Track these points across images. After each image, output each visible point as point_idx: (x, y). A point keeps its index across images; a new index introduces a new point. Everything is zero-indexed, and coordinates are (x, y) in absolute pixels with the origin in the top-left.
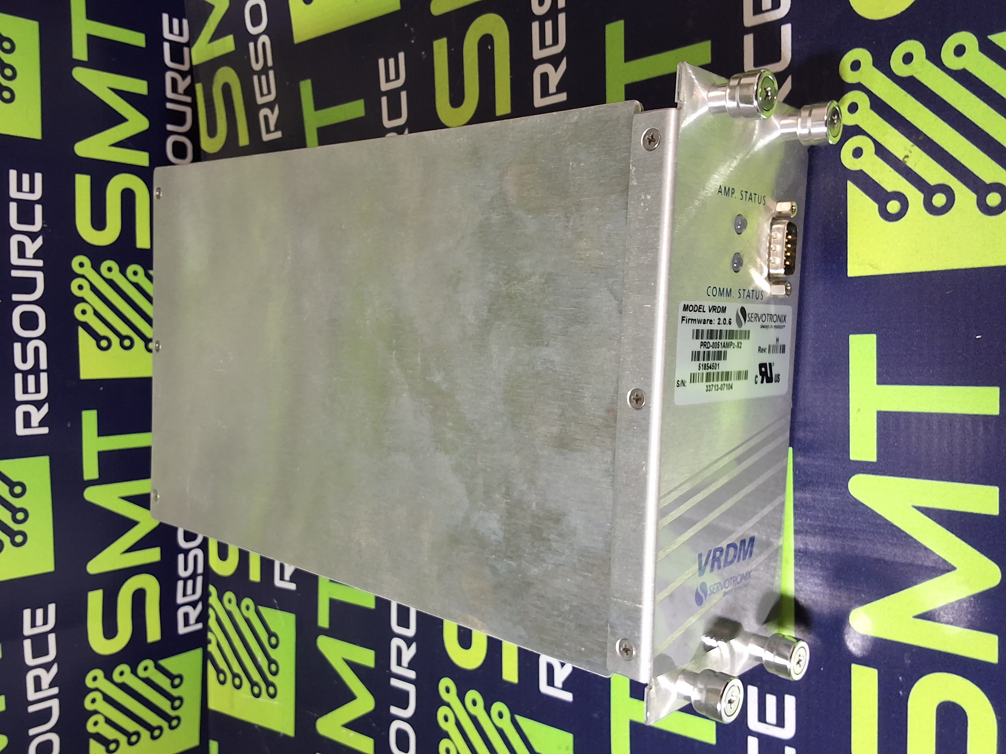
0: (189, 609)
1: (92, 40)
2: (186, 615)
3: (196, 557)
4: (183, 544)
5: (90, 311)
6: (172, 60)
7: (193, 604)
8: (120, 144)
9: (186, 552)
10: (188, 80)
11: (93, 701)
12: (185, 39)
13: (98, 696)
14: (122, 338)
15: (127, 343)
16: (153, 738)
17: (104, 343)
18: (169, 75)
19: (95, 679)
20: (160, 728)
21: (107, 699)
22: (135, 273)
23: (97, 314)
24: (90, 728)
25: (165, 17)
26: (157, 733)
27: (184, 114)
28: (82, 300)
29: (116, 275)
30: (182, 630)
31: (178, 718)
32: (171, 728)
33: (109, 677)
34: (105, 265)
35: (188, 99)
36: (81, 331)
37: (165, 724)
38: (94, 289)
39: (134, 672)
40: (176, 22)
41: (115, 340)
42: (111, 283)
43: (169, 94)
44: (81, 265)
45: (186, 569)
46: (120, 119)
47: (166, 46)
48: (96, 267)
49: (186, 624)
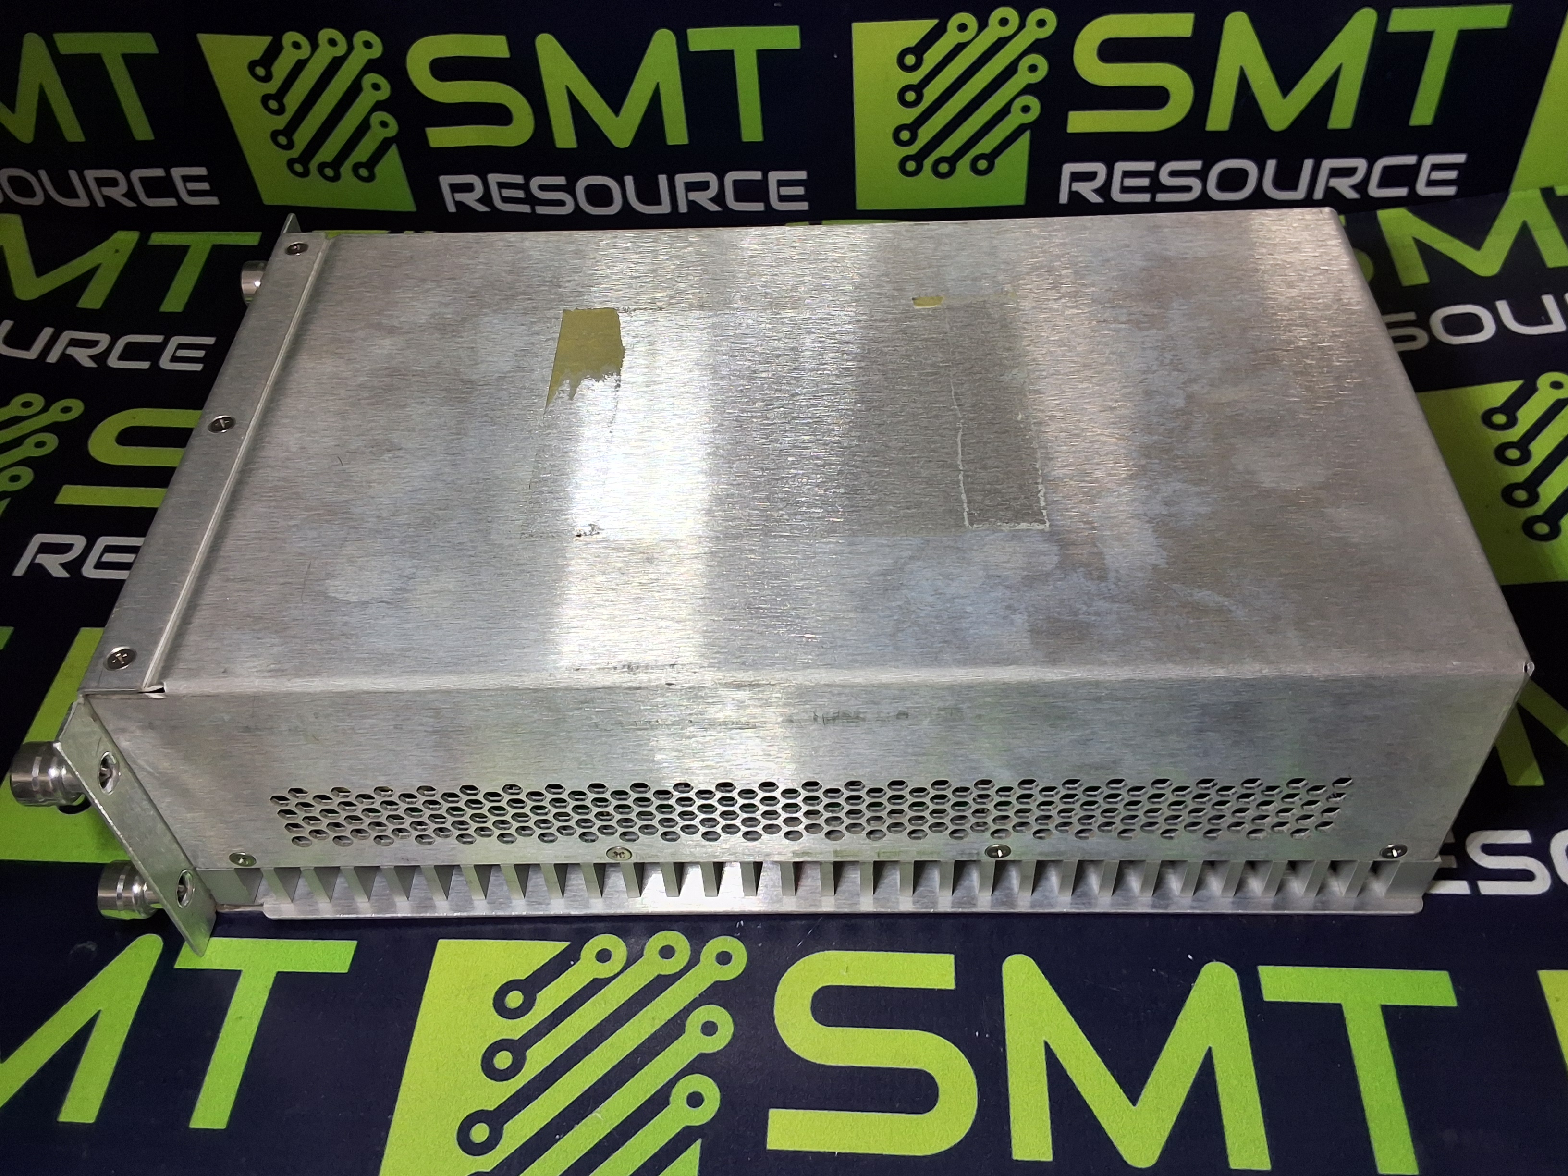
0: (479, 191)
1: (1423, 40)
2: (469, 188)
3: (561, 203)
4: (583, 183)
5: (964, 37)
6: (1386, 169)
7: (486, 199)
8: (1244, 84)
9: (570, 189)
10: (1352, 195)
11: (332, 42)
12: (1422, 189)
13: (341, 49)
14: (919, 88)
15: (911, 96)
16: (275, 135)
17: (910, 60)
18: (1361, 164)
19: (368, 45)
20: (290, 146)
21: (336, 64)
22: (1026, 109)
23: (960, 48)
24: (289, 37)
25: (1460, 158)
26: (283, 140)
27: (1294, 187)
28: (983, 25)
29: (1023, 78)
30: (445, 181)
31: (306, 173)
32: (291, 163)
33: (371, 66)
34: (1039, 60)
35: (1319, 194)
36: (932, 23)
37: (295, 153)
38: (1001, 44)
39: (379, 106)
40: (1452, 175)
41: (915, 78)
42: (1010, 71)
43: (1328, 164)
44: (1041, 23)
45: (543, 188)
46: (1286, 85)
47: (1411, 160)
48: (1036, 47)
49: (456, 188)
